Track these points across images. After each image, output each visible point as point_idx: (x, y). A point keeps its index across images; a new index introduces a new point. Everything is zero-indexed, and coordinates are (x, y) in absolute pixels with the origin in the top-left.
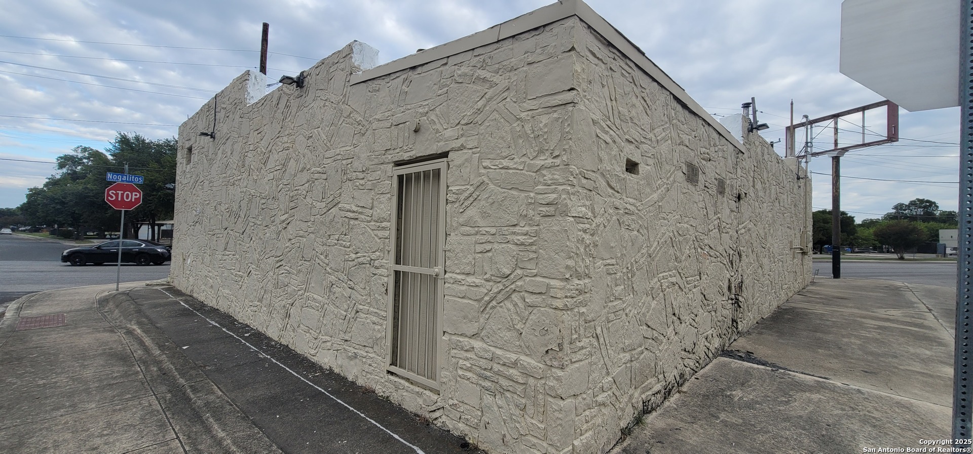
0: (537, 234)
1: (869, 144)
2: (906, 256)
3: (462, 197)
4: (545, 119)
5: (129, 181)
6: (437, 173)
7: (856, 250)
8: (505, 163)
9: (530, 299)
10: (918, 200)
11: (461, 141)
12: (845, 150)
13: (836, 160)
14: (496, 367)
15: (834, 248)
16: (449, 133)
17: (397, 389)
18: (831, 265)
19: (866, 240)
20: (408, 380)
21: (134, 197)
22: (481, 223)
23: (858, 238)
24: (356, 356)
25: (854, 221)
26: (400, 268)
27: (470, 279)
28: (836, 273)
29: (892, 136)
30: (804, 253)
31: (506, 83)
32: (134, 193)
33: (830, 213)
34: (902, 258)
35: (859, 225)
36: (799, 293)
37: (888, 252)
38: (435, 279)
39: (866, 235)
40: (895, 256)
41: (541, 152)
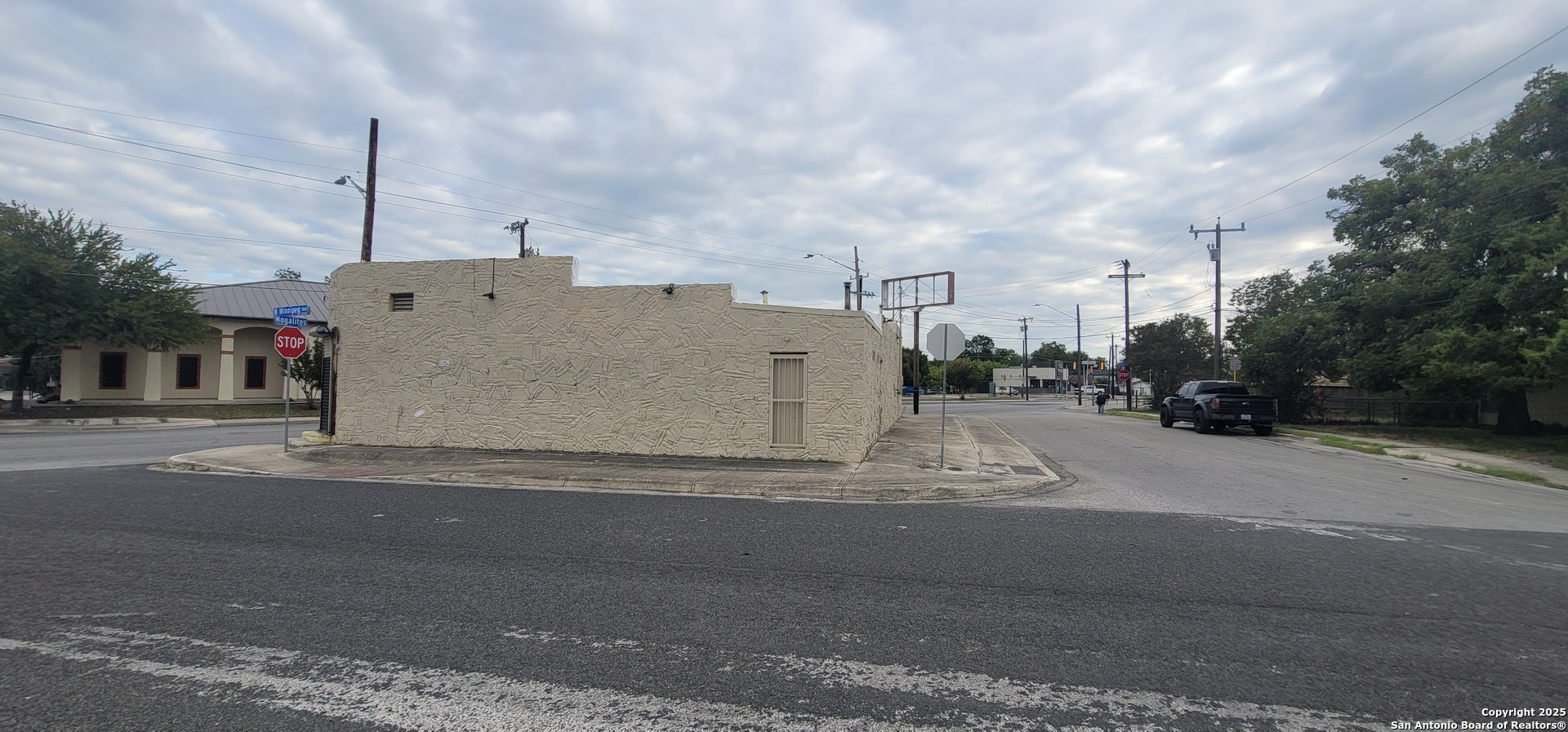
0: (851, 385)
1: (938, 305)
2: (967, 396)
3: (816, 371)
4: (854, 348)
5: (295, 325)
6: (801, 360)
7: (929, 391)
8: (837, 360)
9: (848, 406)
10: (979, 336)
11: (816, 349)
12: (923, 307)
13: (917, 314)
14: (835, 431)
15: (915, 389)
16: (808, 345)
17: (778, 452)
18: (913, 406)
19: (937, 381)
20: (784, 448)
21: (299, 343)
22: (826, 381)
23: (930, 378)
24: (745, 445)
25: (926, 359)
26: (776, 400)
27: (821, 402)
28: (916, 411)
29: (951, 301)
30: (899, 393)
31: (837, 332)
32: (299, 339)
33: (912, 351)
34: (963, 399)
35: (931, 362)
36: (897, 422)
37: (954, 393)
38: (801, 404)
39: (936, 374)
40: (958, 397)
41: (852, 358)
